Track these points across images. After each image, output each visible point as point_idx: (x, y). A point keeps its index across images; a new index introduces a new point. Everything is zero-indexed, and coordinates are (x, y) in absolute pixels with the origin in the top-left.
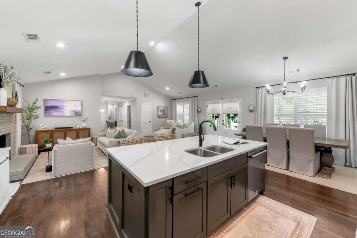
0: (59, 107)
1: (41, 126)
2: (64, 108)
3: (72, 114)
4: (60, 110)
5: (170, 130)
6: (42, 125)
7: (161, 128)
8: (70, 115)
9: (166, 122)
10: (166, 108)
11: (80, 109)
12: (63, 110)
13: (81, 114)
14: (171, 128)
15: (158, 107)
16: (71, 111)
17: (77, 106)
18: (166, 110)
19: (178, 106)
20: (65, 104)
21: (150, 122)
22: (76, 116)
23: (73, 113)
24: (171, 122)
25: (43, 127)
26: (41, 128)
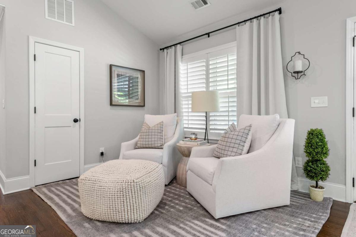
5: (164, 154)
7: (124, 144)
9: (142, 123)
10: (139, 75)
14: (166, 146)
15: (111, 66)
18: (140, 80)
19: (182, 67)
21: (76, 121)
24: (161, 124)
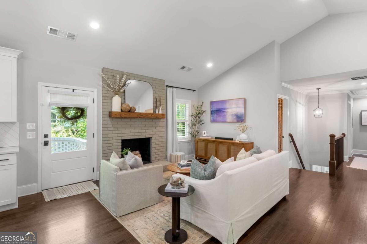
0: (222, 110)
1: (203, 133)
2: (226, 110)
3: (234, 119)
4: (222, 114)
6: (205, 132)
8: (231, 121)
11: (243, 112)
12: (225, 114)
13: (244, 118)
16: (233, 115)
17: (239, 108)
20: (227, 105)
22: (238, 122)
23: (235, 117)
25: (205, 135)
26: (203, 135)
